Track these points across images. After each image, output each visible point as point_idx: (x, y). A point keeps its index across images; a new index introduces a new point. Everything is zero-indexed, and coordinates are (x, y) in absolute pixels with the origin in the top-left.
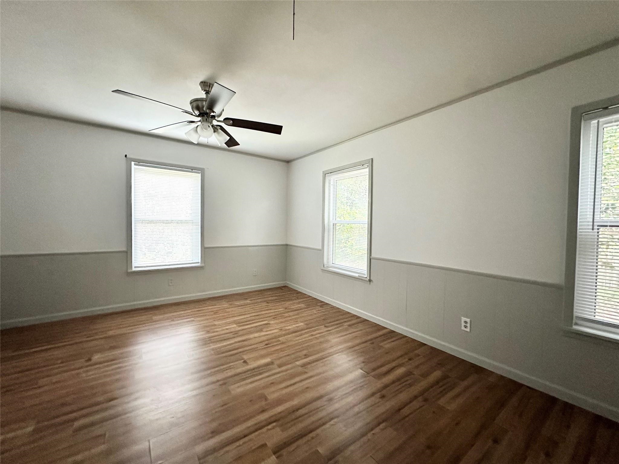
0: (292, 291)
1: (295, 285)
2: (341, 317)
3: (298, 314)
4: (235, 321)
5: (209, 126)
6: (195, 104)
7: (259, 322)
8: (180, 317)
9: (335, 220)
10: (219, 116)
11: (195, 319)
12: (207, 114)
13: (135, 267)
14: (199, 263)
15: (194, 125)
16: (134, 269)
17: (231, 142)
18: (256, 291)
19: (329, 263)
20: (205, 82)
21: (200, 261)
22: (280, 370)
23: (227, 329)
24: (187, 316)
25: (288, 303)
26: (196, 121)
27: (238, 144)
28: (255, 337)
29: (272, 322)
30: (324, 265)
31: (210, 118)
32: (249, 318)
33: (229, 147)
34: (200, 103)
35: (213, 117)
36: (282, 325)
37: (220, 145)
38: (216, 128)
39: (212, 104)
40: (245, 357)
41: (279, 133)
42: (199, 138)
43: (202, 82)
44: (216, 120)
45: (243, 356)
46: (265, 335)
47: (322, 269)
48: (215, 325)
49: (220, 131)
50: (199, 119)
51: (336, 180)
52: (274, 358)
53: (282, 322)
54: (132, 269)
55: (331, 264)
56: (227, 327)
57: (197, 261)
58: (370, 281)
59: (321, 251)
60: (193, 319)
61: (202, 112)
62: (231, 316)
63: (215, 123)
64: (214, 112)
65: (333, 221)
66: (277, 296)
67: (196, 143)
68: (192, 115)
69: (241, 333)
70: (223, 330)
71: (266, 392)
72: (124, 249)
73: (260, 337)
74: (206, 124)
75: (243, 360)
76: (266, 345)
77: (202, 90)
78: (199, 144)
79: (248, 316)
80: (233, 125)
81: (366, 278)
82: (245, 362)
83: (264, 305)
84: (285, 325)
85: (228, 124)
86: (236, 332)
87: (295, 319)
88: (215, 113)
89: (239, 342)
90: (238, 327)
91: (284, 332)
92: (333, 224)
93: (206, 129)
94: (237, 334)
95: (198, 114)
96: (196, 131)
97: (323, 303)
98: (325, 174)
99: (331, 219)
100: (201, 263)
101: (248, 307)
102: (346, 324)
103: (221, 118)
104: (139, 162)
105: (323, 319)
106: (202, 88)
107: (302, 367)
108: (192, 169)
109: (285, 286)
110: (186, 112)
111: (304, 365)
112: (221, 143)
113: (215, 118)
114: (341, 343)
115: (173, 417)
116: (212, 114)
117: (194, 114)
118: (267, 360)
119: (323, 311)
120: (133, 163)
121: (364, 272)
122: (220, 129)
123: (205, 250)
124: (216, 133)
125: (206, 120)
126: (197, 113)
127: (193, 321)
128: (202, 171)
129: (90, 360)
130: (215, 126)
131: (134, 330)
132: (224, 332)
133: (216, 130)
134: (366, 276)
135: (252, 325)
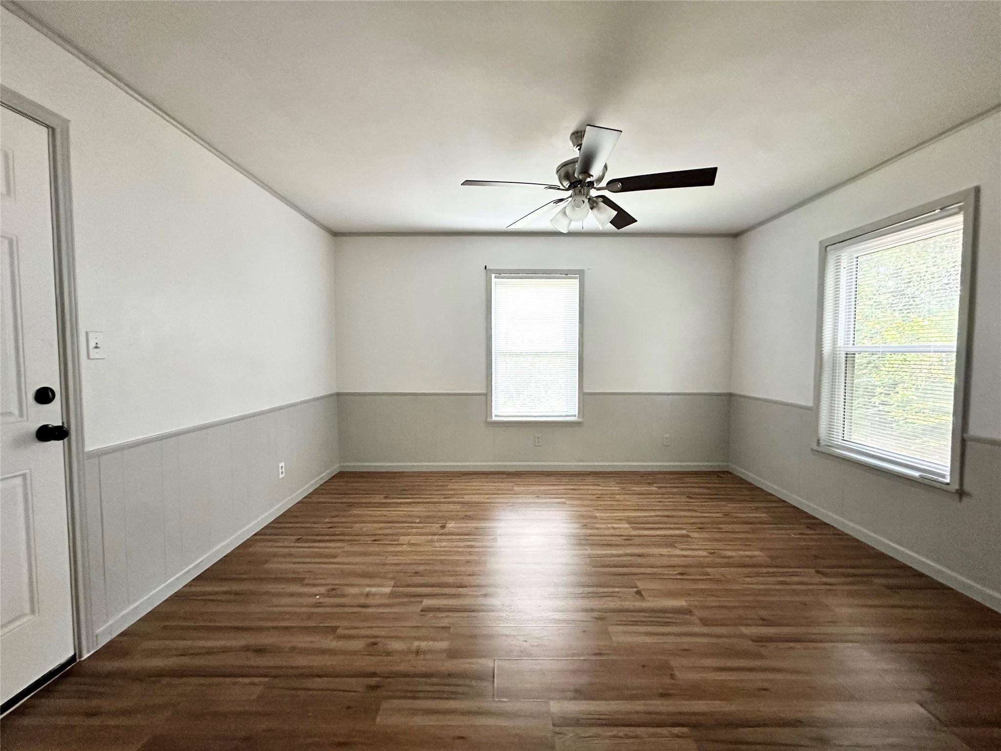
0: (742, 484)
1: (747, 472)
2: (865, 561)
3: (753, 531)
4: (628, 517)
5: (584, 202)
6: (563, 172)
7: (670, 529)
8: (546, 493)
9: (851, 345)
10: (600, 180)
11: (567, 502)
12: (580, 182)
13: (496, 416)
14: (575, 416)
15: (562, 205)
16: (494, 419)
17: (623, 219)
18: (670, 473)
19: (833, 437)
20: (577, 132)
21: (577, 413)
22: (705, 630)
23: (614, 528)
24: (556, 495)
25: (731, 505)
26: (565, 198)
27: (634, 221)
28: (661, 555)
29: (696, 535)
30: (819, 440)
31: (585, 187)
32: (654, 518)
33: (618, 229)
34: (570, 168)
35: (591, 184)
36: (716, 545)
37: (601, 229)
38: (594, 202)
39: (587, 161)
40: (641, 585)
41: (711, 183)
42: (569, 225)
43: (573, 134)
44: (595, 188)
45: (636, 581)
46: (678, 556)
47: (812, 449)
48: (596, 518)
49: (602, 204)
50: (570, 192)
51: (857, 255)
52: (696, 603)
53: (716, 540)
54: (492, 418)
55: (840, 442)
56: (614, 525)
57: (574, 414)
58: (961, 493)
59: (813, 412)
60: (563, 500)
61: (573, 181)
62: (622, 508)
63: (594, 193)
64: (590, 176)
65: (844, 348)
66: (708, 488)
67: (566, 232)
68: (559, 189)
69: (637, 541)
70: (608, 528)
71: (674, 662)
72: (484, 391)
73: (670, 556)
74: (580, 198)
75: (637, 589)
76: (682, 574)
77: (574, 146)
78: (571, 234)
79: (652, 514)
80: (623, 190)
81: (948, 484)
82: (639, 593)
83: (684, 500)
84: (725, 547)
85: (614, 190)
86: (629, 538)
87: (747, 539)
88: (592, 176)
89: (632, 555)
90: (631, 529)
91: (718, 560)
92: (847, 354)
93: (579, 207)
94: (630, 541)
95: (567, 187)
96: (565, 213)
97: (814, 521)
98: (825, 248)
99: (840, 343)
100: (579, 417)
101: (654, 498)
102: (877, 581)
103: (603, 184)
104: (500, 273)
105: (815, 556)
106: (573, 143)
107: (753, 641)
108: (566, 274)
109: (727, 472)
110: (551, 187)
111: (759, 640)
112: (602, 224)
113: (594, 184)
114: (861, 623)
115: (526, 641)
116: (588, 180)
117: (562, 187)
118: (681, 603)
119: (813, 537)
120: (493, 275)
121: (943, 470)
122: (602, 202)
123: (585, 398)
124: (595, 210)
125: (580, 191)
126: (566, 184)
127: (565, 503)
128: (580, 274)
129: (443, 527)
130: (595, 199)
131: (493, 501)
132: (607, 532)
133: (595, 205)
134: (948, 480)
135: (659, 532)
